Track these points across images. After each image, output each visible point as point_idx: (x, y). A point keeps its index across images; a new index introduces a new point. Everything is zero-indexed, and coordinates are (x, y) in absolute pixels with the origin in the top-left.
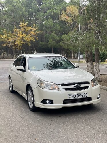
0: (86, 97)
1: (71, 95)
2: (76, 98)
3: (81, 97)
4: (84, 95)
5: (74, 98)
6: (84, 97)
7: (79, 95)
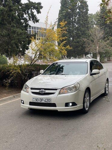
0: (48, 102)
1: (35, 98)
2: (39, 102)
3: (43, 102)
4: (46, 100)
5: (37, 102)
6: (46, 102)
7: (42, 99)
